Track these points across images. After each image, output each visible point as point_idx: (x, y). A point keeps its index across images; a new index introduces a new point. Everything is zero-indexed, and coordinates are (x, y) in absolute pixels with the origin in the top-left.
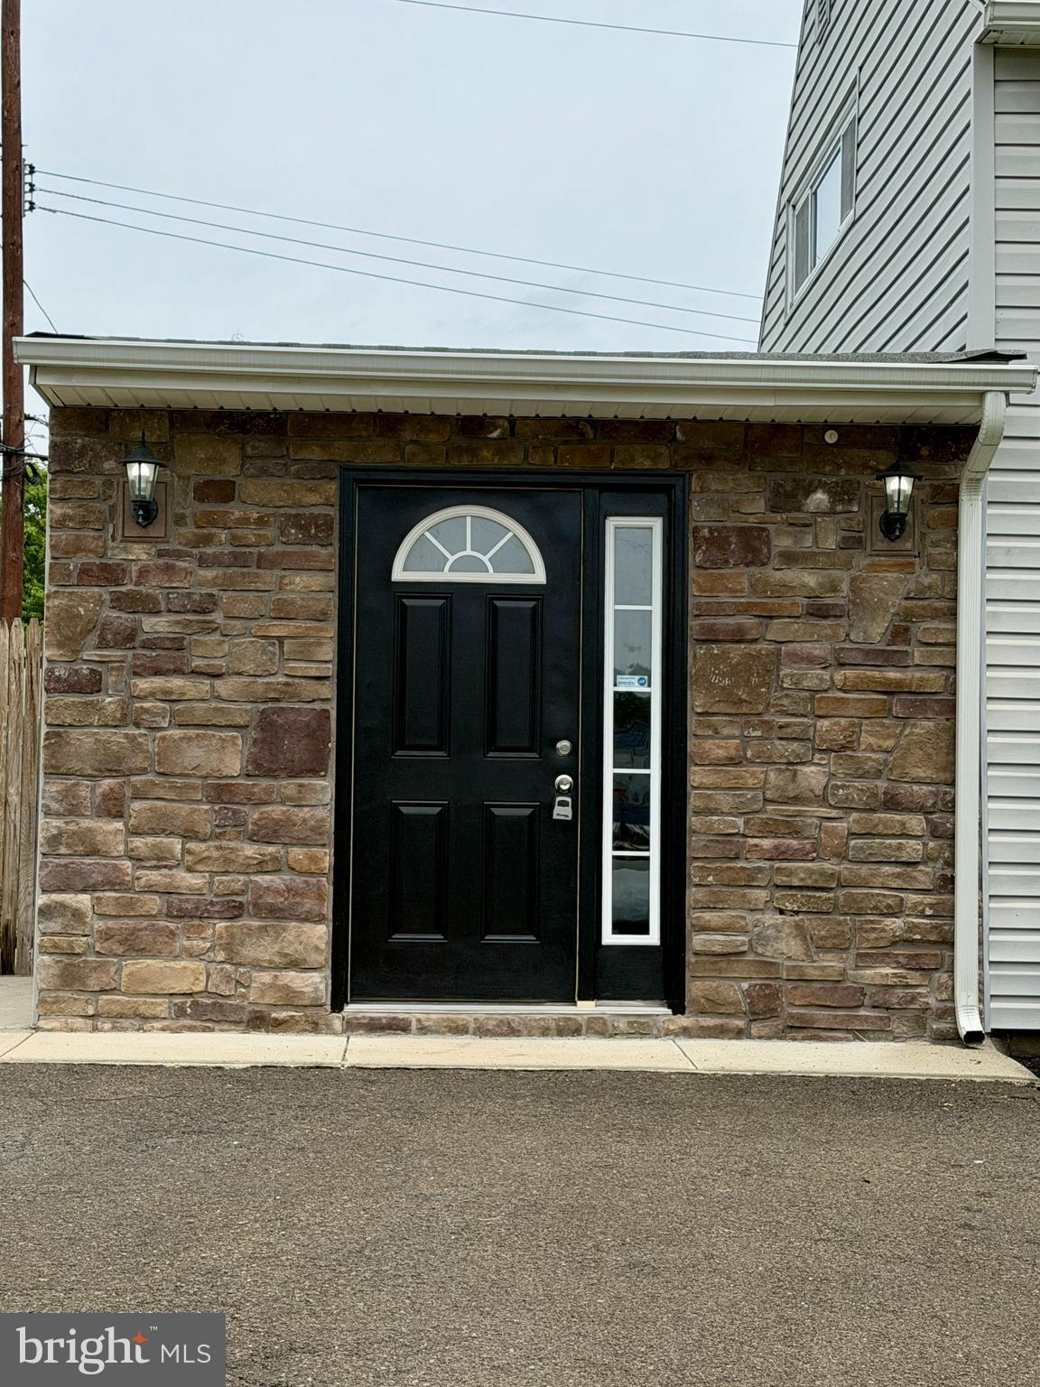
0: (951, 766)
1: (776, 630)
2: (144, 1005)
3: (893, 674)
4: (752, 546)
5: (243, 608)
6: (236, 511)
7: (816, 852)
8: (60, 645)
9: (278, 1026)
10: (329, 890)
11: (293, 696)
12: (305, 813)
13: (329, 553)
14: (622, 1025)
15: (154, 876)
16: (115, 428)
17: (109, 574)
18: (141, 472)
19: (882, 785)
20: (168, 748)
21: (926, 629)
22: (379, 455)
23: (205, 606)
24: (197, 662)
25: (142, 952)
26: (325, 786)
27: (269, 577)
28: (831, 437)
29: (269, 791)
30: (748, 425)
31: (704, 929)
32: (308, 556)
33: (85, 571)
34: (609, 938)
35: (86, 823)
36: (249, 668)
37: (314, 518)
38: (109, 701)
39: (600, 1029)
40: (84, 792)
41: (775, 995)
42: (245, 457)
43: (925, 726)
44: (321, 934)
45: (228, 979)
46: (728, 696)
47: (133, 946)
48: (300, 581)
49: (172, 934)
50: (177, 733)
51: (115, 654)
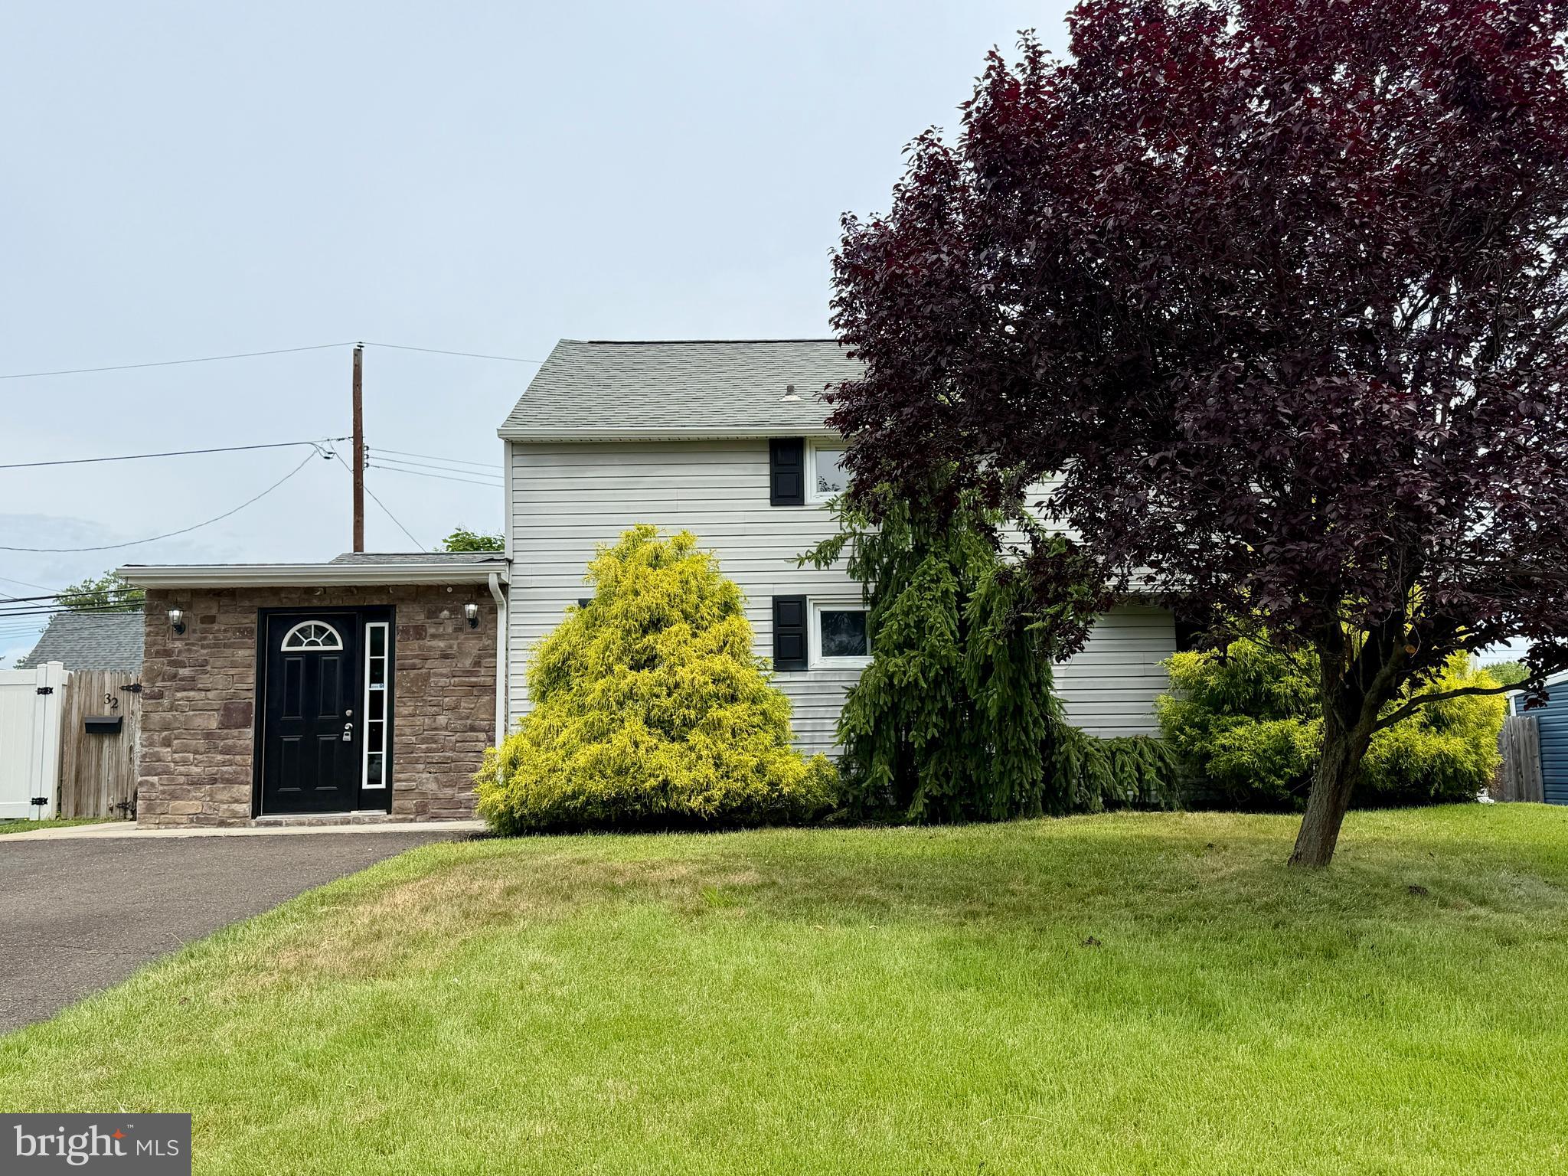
1: (429, 664)
2: (178, 818)
3: (473, 679)
4: (419, 632)
5: (218, 664)
6: (216, 627)
7: (443, 749)
8: (147, 681)
9: (230, 825)
12: (242, 742)
14: (367, 820)
15: (182, 769)
16: (170, 597)
17: (167, 653)
18: (175, 613)
21: (486, 661)
22: (273, 603)
24: (200, 686)
25: (177, 798)
26: (250, 732)
27: (229, 651)
28: (449, 590)
29: (227, 734)
30: (418, 586)
31: (398, 781)
32: (244, 643)
33: (157, 652)
35: (156, 749)
36: (220, 687)
37: (246, 628)
39: (358, 821)
40: (156, 737)
41: (426, 805)
42: (220, 606)
43: (486, 699)
44: (247, 789)
45: (210, 807)
46: (409, 690)
47: (174, 796)
48: (241, 652)
49: (189, 791)
50: (192, 713)
51: (169, 683)
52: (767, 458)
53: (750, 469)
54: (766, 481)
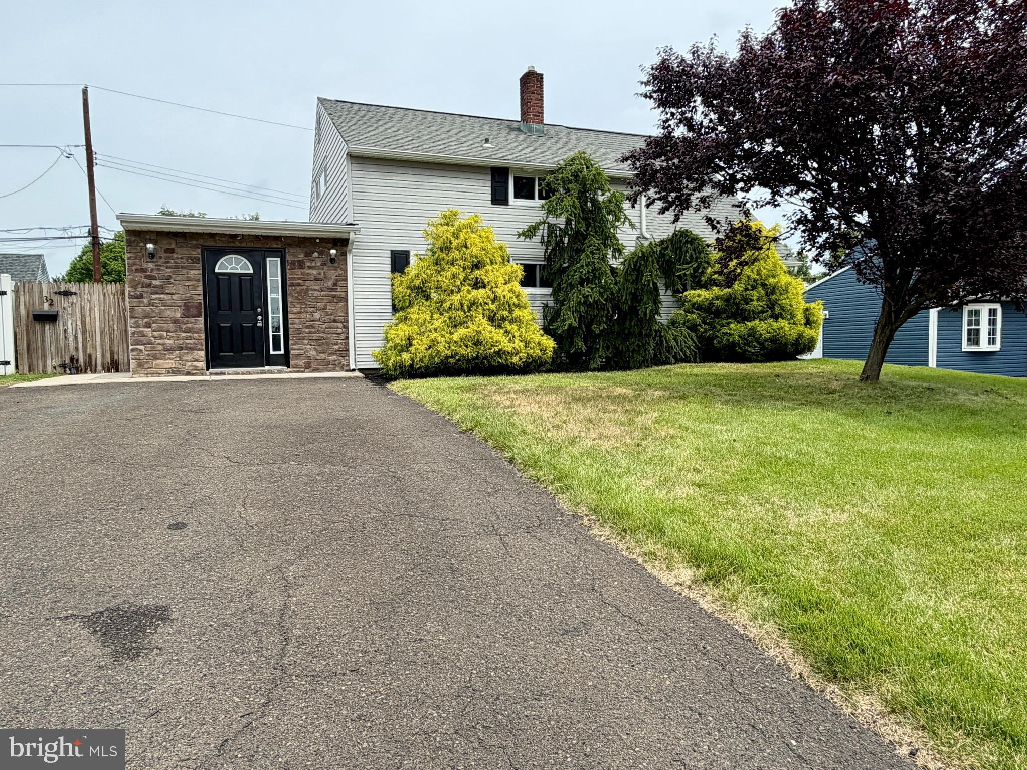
0: (347, 313)
2: (159, 371)
4: (301, 265)
6: (175, 256)
7: (318, 332)
8: (132, 287)
10: (204, 343)
11: (192, 299)
12: (197, 326)
13: (200, 266)
16: (142, 235)
17: (143, 270)
18: (150, 246)
19: (332, 317)
20: (161, 311)
22: (210, 243)
23: (169, 278)
27: (185, 271)
29: (187, 321)
30: (298, 237)
32: (195, 266)
34: (272, 352)
35: (141, 329)
36: (181, 292)
38: (145, 301)
39: (270, 372)
42: (177, 243)
43: (341, 304)
44: (202, 353)
45: (180, 364)
47: (156, 358)
48: (192, 272)
50: (164, 308)
52: (489, 178)
53: (481, 183)
54: (489, 190)
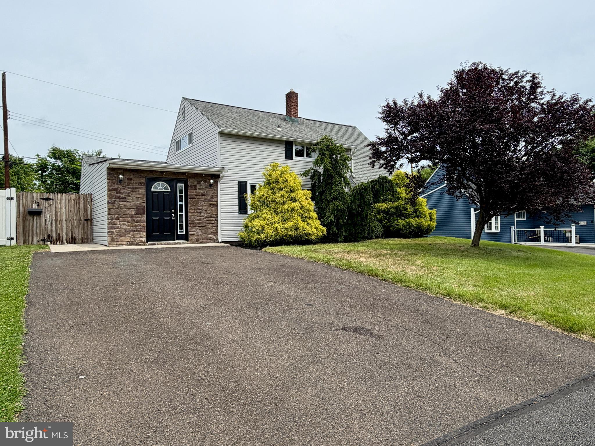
0: (217, 213)
1: (198, 197)
2: (122, 243)
3: (211, 202)
4: (195, 187)
5: (134, 194)
6: (132, 182)
9: (140, 245)
10: (146, 228)
11: (141, 205)
12: (142, 219)
13: (144, 187)
14: (181, 243)
16: (116, 171)
18: (121, 176)
19: (210, 215)
20: (124, 211)
21: (214, 197)
22: (150, 175)
23: (129, 193)
24: (128, 200)
25: (121, 237)
26: (145, 215)
27: (137, 190)
28: (204, 175)
29: (138, 216)
31: (191, 231)
33: (112, 189)
34: (179, 233)
36: (135, 201)
37: (142, 183)
38: (116, 205)
40: (113, 217)
41: (199, 239)
42: (133, 175)
43: (214, 208)
44: (145, 234)
45: (133, 239)
46: (193, 205)
48: (141, 190)
49: (126, 234)
50: (126, 209)
51: (117, 199)
52: (284, 146)
53: (280, 148)
54: (284, 152)
